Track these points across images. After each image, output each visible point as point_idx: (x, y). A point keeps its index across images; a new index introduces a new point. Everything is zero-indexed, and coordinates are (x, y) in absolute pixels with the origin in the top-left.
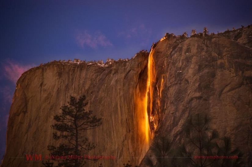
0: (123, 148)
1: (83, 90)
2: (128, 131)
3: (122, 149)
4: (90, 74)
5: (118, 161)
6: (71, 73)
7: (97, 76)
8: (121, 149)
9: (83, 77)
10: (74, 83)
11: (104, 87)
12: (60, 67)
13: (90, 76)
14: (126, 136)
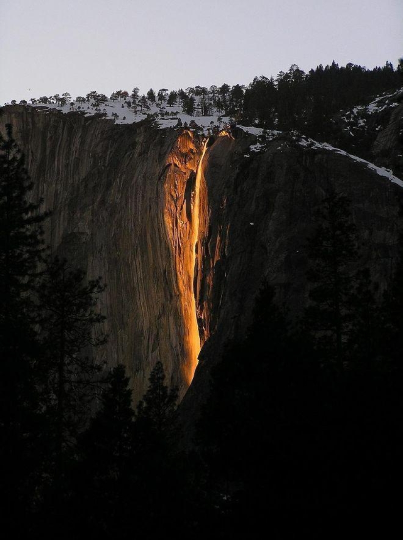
0: (158, 332)
1: (76, 178)
2: (169, 297)
3: (158, 334)
4: (91, 140)
5: (150, 357)
6: (49, 135)
7: (107, 148)
8: (155, 332)
9: (76, 148)
10: (56, 159)
11: (120, 182)
12: (25, 119)
13: (90, 147)
14: (163, 305)
